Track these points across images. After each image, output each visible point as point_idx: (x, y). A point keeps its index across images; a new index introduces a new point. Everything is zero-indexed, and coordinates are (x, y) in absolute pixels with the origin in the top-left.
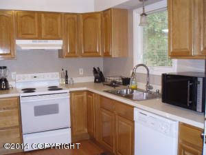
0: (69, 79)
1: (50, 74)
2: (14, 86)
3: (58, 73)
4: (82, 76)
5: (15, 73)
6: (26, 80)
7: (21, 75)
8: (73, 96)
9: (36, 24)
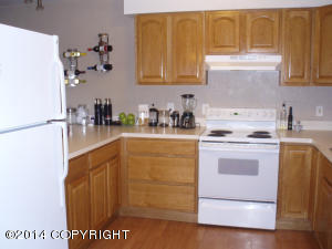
0: (294, 123)
1: (261, 111)
2: (202, 125)
3: (274, 111)
4: (321, 119)
5: (207, 105)
6: (221, 117)
7: (215, 110)
8: (286, 151)
9: (237, 30)
